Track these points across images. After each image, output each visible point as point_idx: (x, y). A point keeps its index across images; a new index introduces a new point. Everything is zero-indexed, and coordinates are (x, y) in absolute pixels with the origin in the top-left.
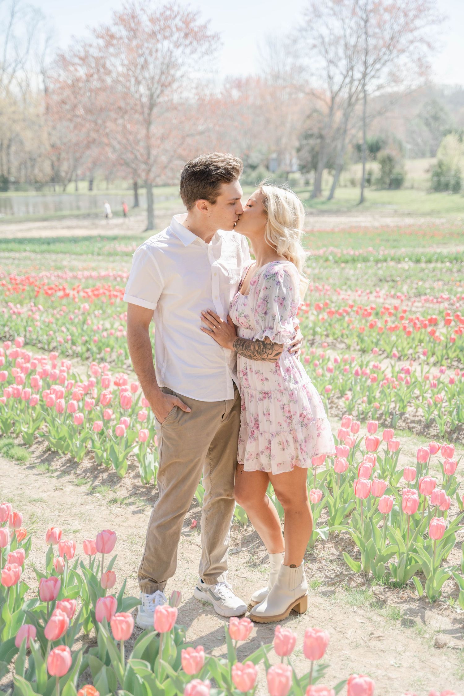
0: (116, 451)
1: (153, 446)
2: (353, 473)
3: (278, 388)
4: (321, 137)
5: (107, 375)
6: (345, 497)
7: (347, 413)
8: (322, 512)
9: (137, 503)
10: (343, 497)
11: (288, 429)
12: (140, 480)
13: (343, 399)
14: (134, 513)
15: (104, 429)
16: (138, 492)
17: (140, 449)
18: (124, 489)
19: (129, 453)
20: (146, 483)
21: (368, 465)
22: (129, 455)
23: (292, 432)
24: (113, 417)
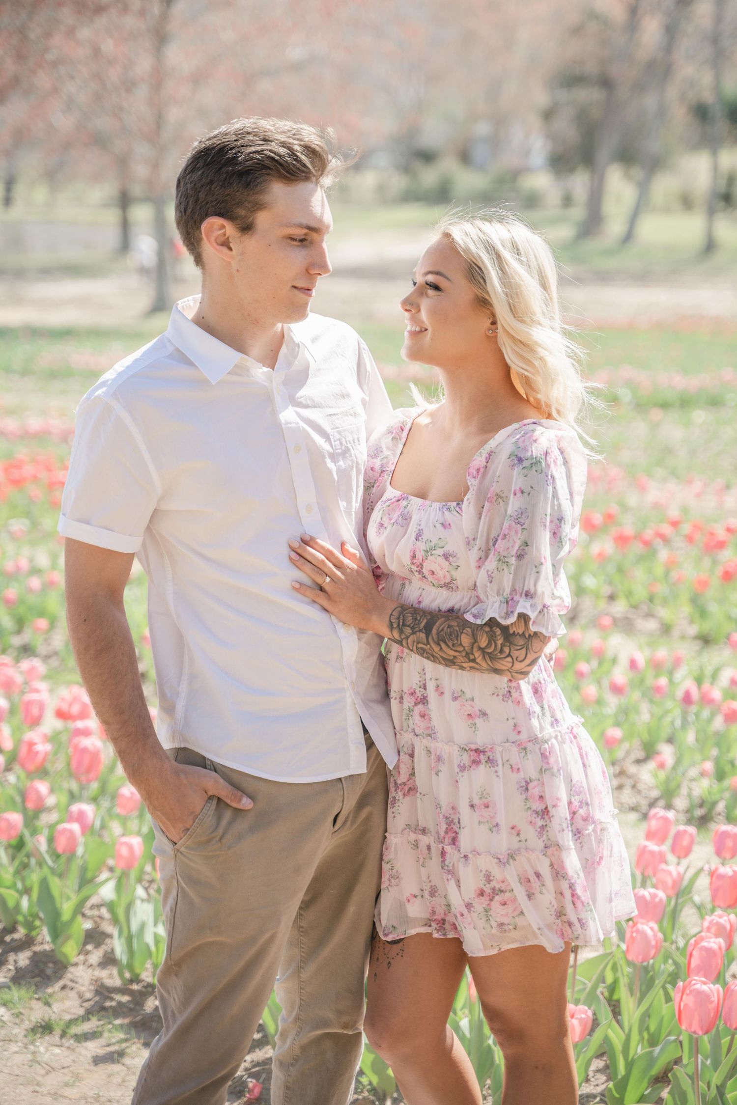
0: (55, 891)
1: (152, 881)
2: (675, 963)
3: (513, 737)
4: (606, 82)
5: (37, 691)
6: (652, 1028)
7: (662, 803)
8: (593, 1068)
9: (106, 1034)
10: (648, 1029)
11: (540, 845)
12: (115, 971)
13: (651, 765)
14: (97, 1060)
15: (27, 833)
16: (108, 1004)
17: (119, 888)
18: (73, 994)
19: (87, 898)
20: (131, 981)
21: (715, 943)
22: (89, 904)
23: (549, 851)
24: (50, 801)
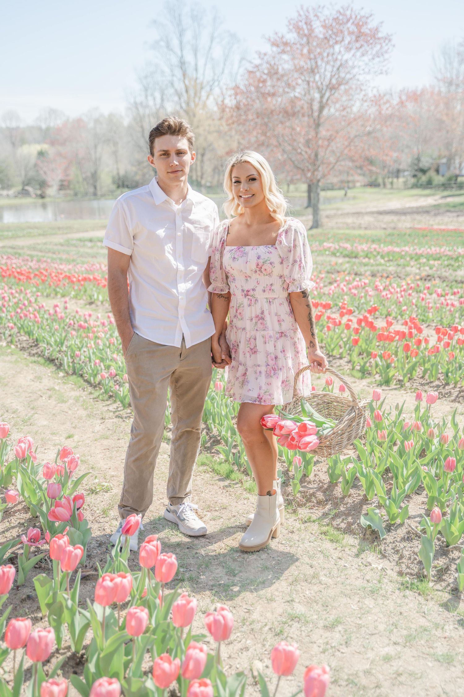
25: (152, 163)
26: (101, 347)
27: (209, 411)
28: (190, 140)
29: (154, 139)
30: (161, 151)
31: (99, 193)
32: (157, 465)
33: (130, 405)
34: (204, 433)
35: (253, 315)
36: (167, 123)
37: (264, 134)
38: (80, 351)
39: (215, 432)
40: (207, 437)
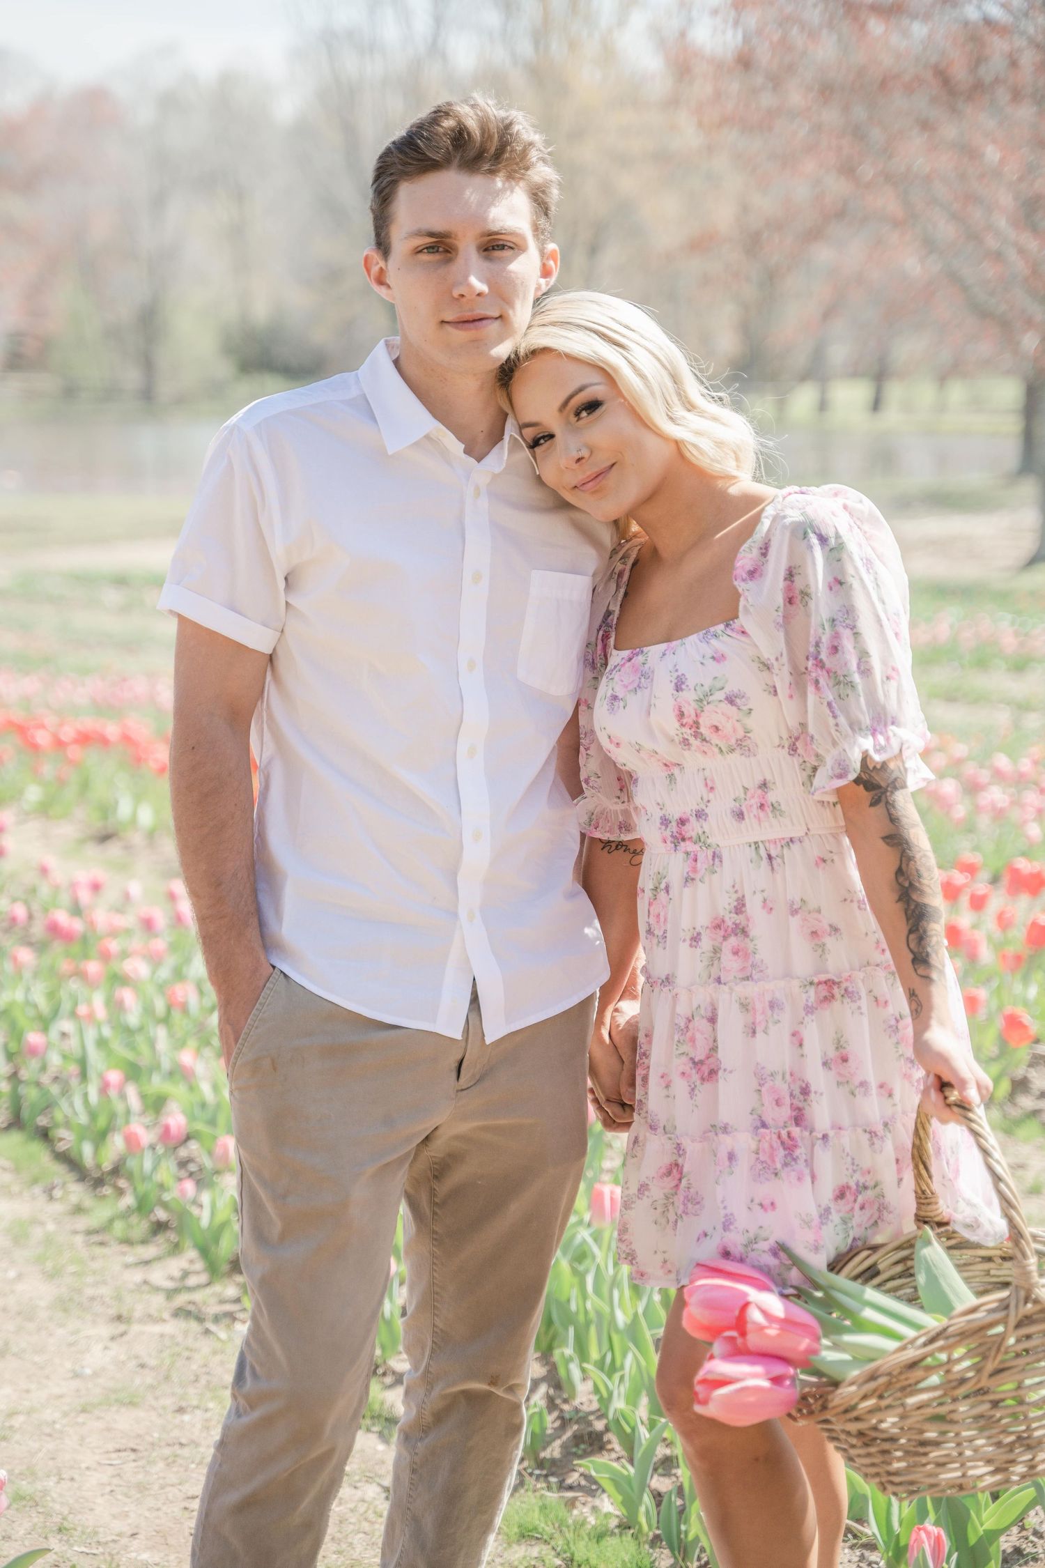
25: (381, 281)
26: (133, 1019)
27: (564, 1306)
28: (538, 197)
29: (394, 183)
30: (419, 234)
31: (166, 388)
32: (331, 1530)
33: (235, 1266)
34: (539, 1398)
35: (703, 920)
36: (448, 123)
37: (848, 170)
38: (45, 1029)
39: (584, 1397)
40: (550, 1420)
